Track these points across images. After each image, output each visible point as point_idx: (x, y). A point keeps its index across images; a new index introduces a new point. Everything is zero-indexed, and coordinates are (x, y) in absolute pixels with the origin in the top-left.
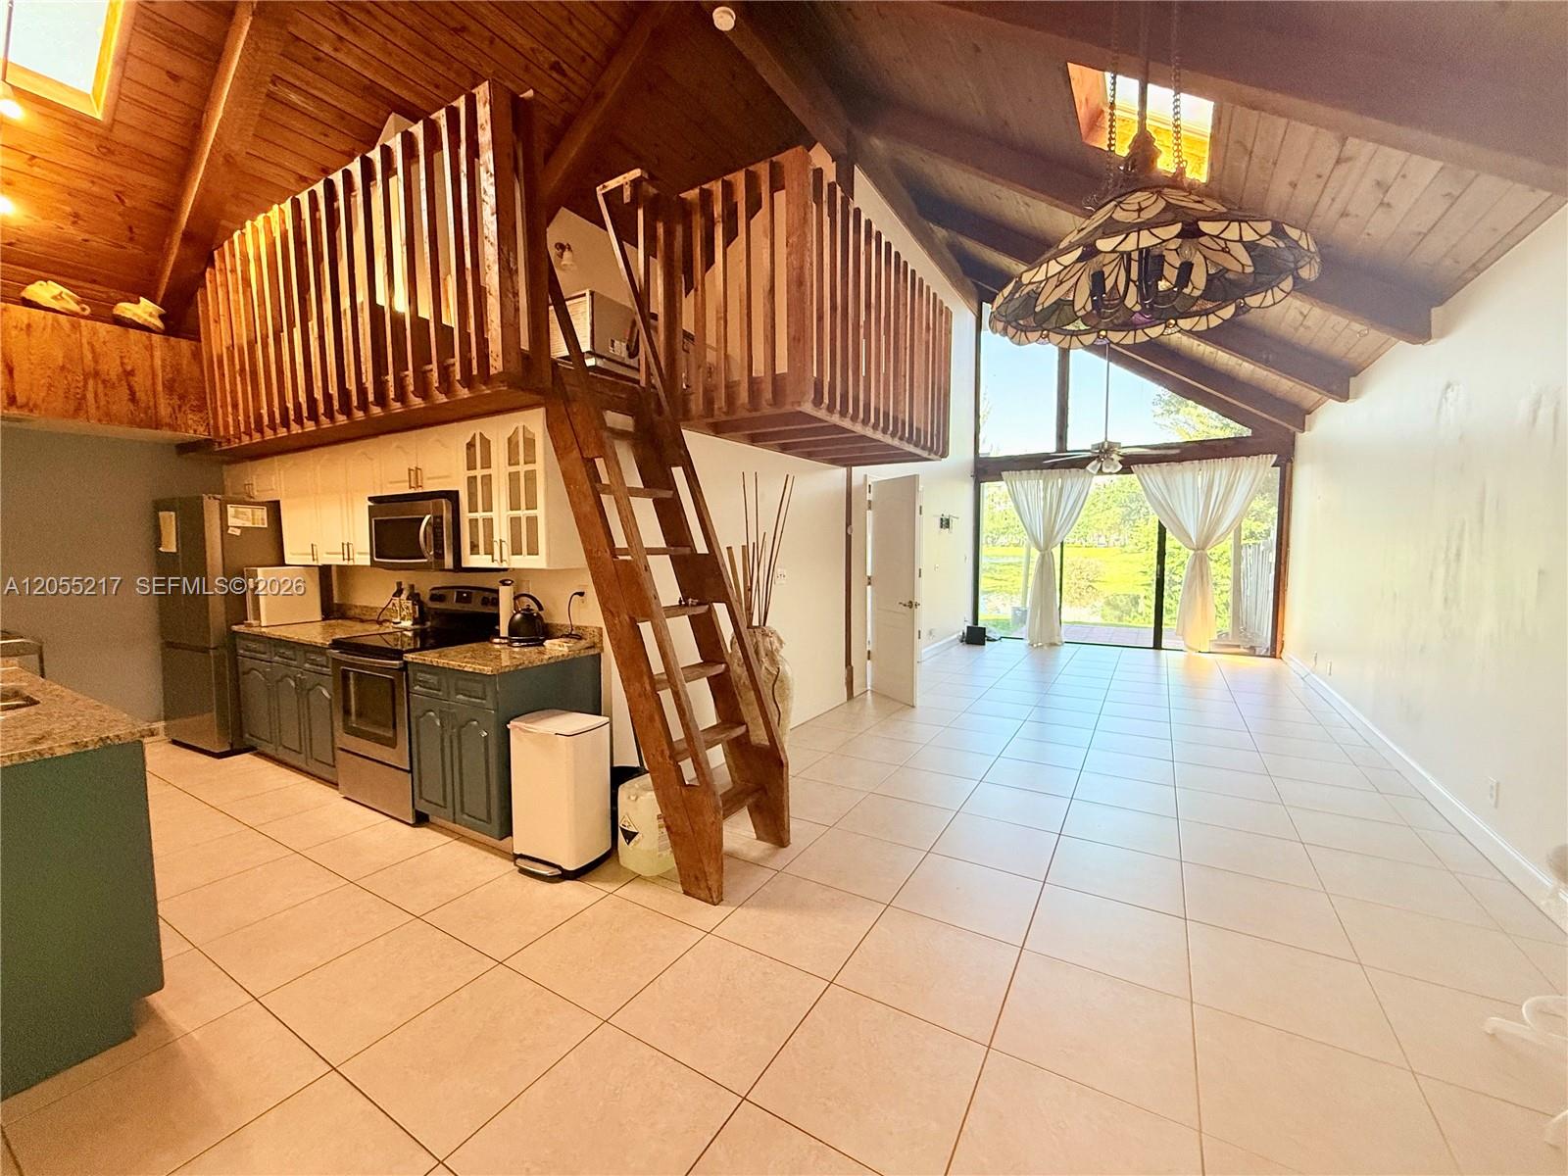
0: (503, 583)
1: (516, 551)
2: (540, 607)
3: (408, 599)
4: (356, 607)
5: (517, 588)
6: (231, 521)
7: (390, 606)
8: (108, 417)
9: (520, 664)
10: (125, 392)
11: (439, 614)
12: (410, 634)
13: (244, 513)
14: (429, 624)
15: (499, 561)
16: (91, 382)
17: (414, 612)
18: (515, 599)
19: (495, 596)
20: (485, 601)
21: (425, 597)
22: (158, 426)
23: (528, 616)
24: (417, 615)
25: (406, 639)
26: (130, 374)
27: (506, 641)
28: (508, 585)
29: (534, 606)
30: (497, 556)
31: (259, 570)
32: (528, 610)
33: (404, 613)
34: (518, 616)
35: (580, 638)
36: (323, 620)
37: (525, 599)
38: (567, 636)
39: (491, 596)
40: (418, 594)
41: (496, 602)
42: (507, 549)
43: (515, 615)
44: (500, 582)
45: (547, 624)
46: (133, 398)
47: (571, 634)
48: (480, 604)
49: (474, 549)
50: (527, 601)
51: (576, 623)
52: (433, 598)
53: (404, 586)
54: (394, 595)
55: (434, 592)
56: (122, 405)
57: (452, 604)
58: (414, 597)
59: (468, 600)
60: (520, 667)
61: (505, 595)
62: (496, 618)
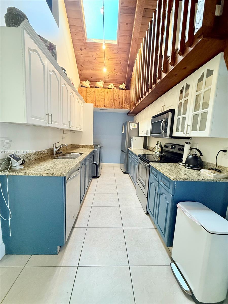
0: (187, 143)
1: (194, 129)
2: (201, 155)
3: (159, 146)
4: (150, 147)
5: (192, 145)
6: (131, 127)
7: (155, 147)
8: (116, 107)
9: (188, 179)
10: (118, 102)
11: (166, 151)
12: (158, 156)
13: (133, 125)
14: (163, 154)
15: (186, 134)
16: (114, 101)
17: (160, 150)
18: (190, 150)
19: (183, 147)
20: (179, 149)
21: (163, 146)
22: (122, 108)
23: (195, 157)
24: (160, 151)
25: (157, 157)
26: (119, 98)
27: (184, 165)
28: (189, 144)
29: (198, 154)
30: (185, 132)
31: (133, 137)
32: (195, 154)
33: (158, 150)
34: (191, 157)
35: (220, 172)
36: (143, 149)
37: (195, 150)
38: (213, 169)
39: (181, 147)
40: (162, 145)
41: (183, 150)
42: (190, 128)
43: (189, 156)
44: (186, 143)
45: (203, 162)
46: (119, 103)
47: (215, 169)
48: (177, 150)
49: (177, 130)
50: (195, 151)
51: (219, 164)
52: (165, 146)
53: (159, 143)
54: (156, 145)
55: (165, 145)
56: (118, 105)
57: (169, 149)
58: (161, 146)
59: (174, 148)
60: (187, 180)
61: (187, 148)
62: (182, 156)
